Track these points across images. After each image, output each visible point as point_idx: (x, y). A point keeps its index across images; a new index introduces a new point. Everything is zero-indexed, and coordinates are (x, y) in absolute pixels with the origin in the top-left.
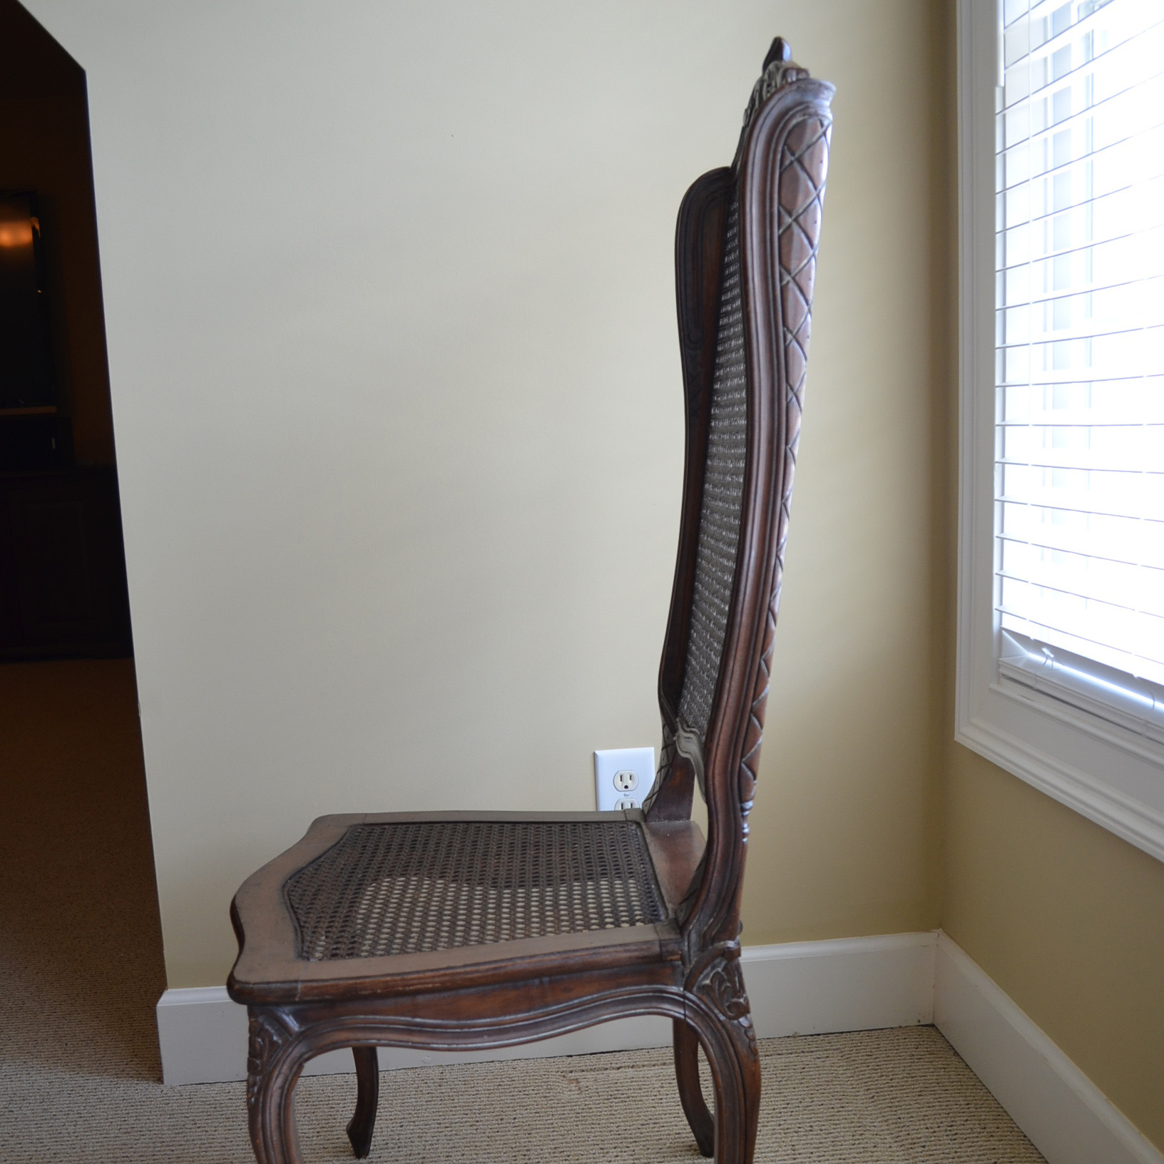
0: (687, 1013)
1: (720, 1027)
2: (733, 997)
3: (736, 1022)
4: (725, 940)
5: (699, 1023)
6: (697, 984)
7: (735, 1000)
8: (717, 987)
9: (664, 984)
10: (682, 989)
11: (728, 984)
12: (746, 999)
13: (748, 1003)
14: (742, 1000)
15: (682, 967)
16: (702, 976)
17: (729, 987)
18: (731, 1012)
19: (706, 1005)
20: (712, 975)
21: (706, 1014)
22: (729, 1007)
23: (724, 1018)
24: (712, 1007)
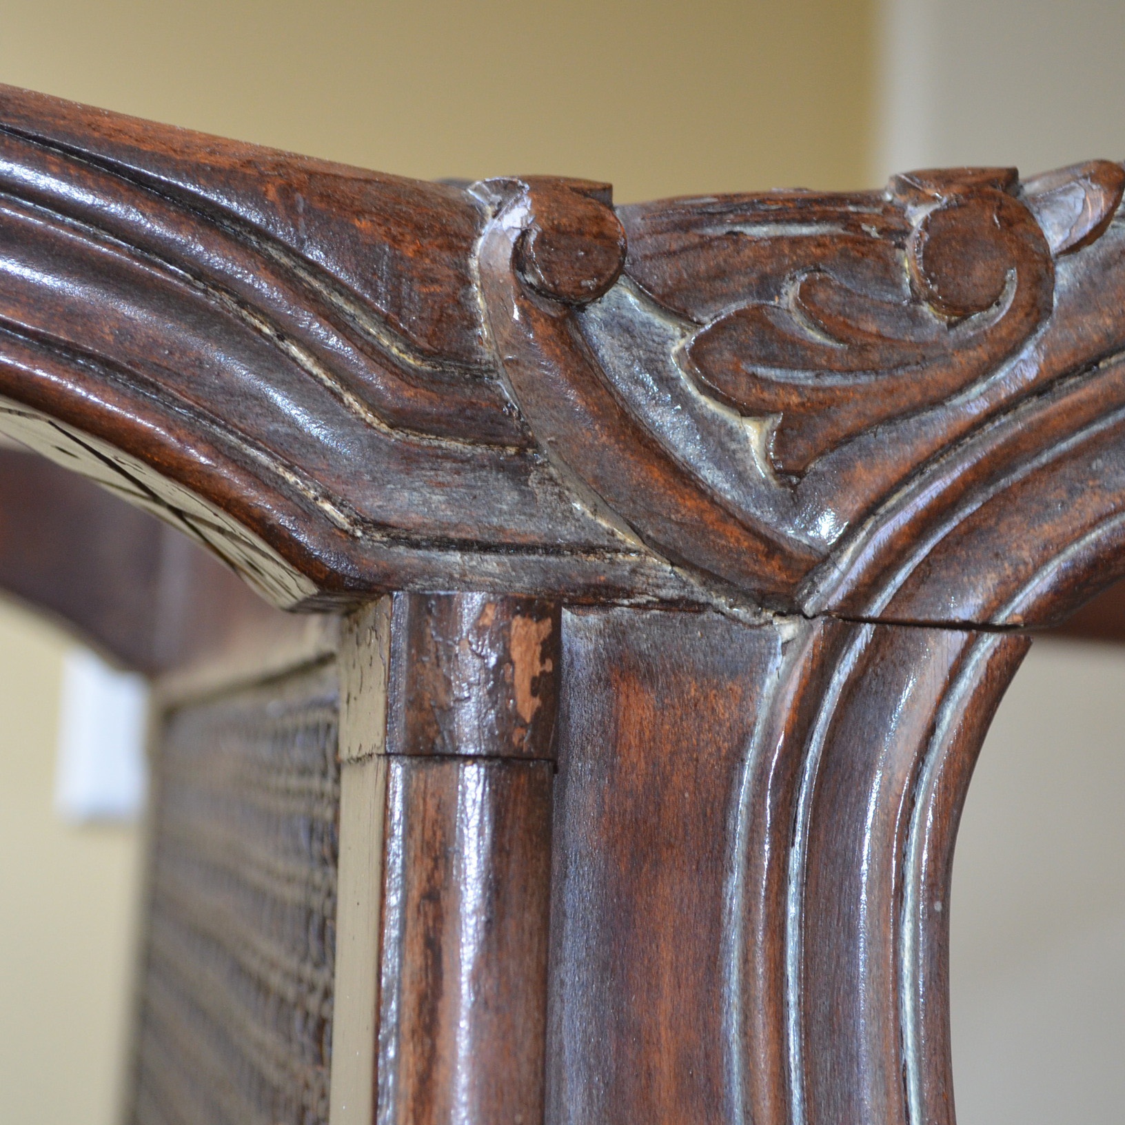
0: (967, 608)
1: (1088, 390)
2: (888, 274)
3: (1065, 275)
4: (464, 280)
5: (1048, 529)
6: (766, 516)
7: (909, 262)
8: (804, 378)
9: (736, 757)
10: (787, 629)
11: (790, 293)
12: (910, 185)
13: (944, 178)
14: (918, 216)
15: (623, 612)
16: (710, 475)
17: (806, 293)
18: (995, 300)
19: (917, 471)
20: (710, 406)
21: (984, 474)
22: (959, 311)
23: (1028, 352)
24: (940, 423)
